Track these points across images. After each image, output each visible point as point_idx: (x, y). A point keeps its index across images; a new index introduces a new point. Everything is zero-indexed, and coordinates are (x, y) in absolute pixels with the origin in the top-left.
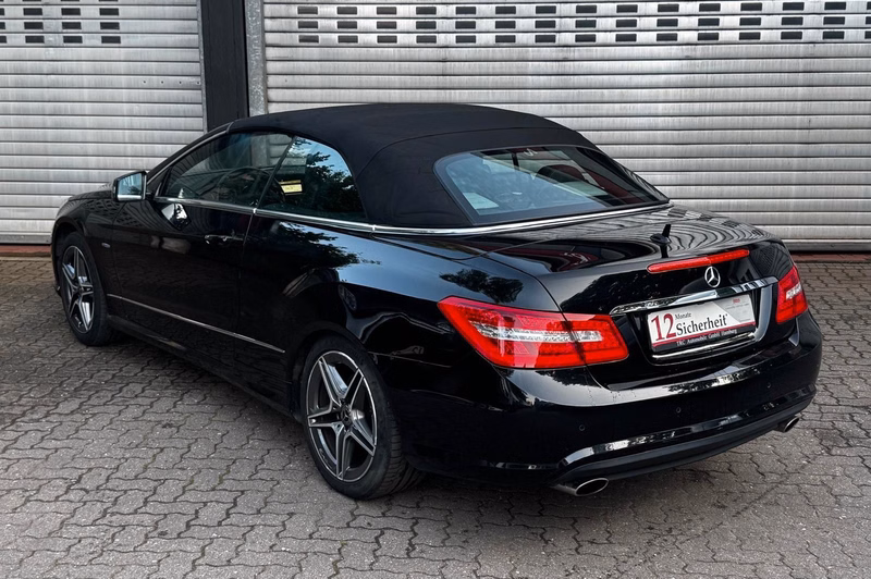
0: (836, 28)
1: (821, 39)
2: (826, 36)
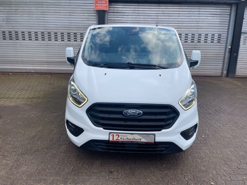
0: (199, 41)
1: (197, 42)
2: (198, 42)
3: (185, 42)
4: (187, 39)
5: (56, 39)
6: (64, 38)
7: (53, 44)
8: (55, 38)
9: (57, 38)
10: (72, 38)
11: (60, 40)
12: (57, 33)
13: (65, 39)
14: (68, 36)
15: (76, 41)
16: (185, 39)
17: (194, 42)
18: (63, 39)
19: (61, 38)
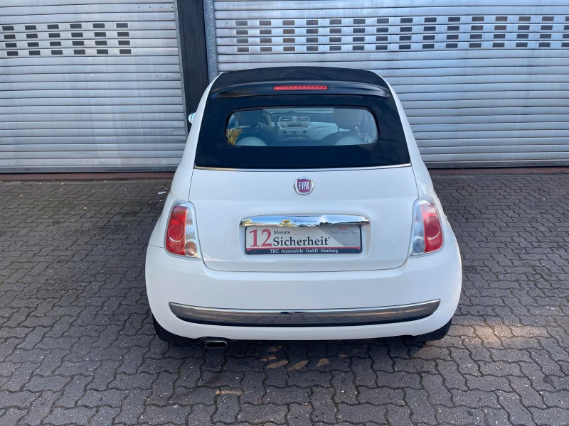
0: (546, 40)
1: (537, 46)
2: (541, 45)
3: (495, 45)
4: (503, 36)
5: (34, 49)
6: (59, 44)
7: (26, 69)
8: (30, 45)
9: (36, 44)
10: (90, 41)
11: (49, 52)
12: (34, 28)
13: (63, 46)
14: (74, 35)
15: (106, 52)
16: (496, 36)
17: (525, 45)
18: (56, 48)
19: (52, 44)
